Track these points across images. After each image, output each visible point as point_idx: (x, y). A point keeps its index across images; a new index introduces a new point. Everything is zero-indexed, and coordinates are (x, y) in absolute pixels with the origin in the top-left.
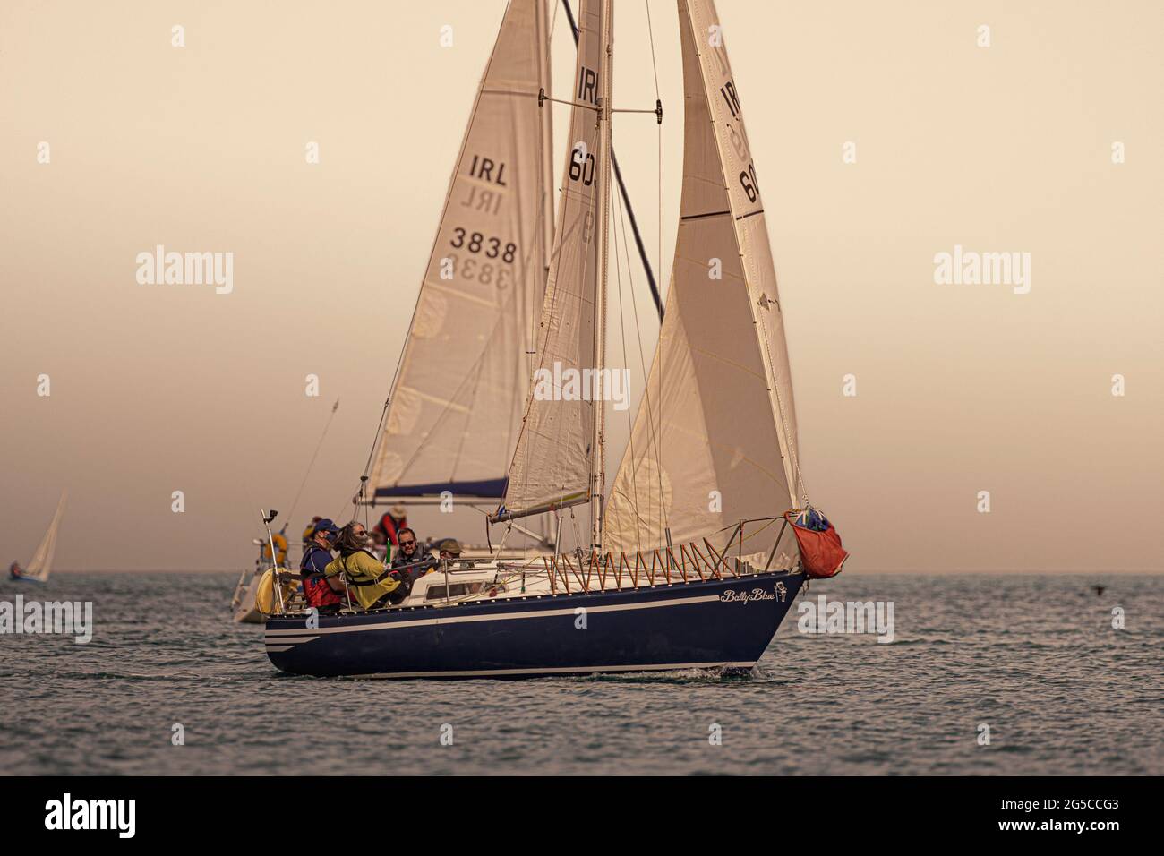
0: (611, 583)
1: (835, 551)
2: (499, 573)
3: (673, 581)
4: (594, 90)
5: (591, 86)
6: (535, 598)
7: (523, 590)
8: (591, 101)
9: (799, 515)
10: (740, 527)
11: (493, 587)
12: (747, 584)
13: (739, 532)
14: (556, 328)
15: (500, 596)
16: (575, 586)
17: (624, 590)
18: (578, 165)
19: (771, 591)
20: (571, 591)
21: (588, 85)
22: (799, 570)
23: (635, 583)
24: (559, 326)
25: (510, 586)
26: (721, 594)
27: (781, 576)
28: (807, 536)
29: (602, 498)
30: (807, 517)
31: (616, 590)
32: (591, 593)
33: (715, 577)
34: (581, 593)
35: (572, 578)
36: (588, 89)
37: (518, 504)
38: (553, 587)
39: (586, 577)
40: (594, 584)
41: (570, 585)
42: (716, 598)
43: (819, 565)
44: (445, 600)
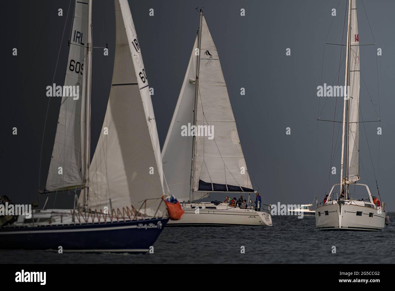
0: (96, 220)
1: (180, 211)
2: (52, 215)
3: (120, 220)
4: (80, 39)
5: (79, 38)
6: (67, 225)
7: (62, 222)
8: (79, 43)
9: (167, 198)
10: (145, 201)
11: (49, 220)
12: (147, 222)
13: (145, 203)
14: (65, 124)
15: (53, 223)
16: (83, 221)
17: (101, 223)
18: (73, 66)
19: (156, 224)
20: (81, 223)
21: (77, 37)
22: (166, 218)
23: (105, 220)
24: (66, 124)
25: (57, 220)
26: (137, 225)
27: (160, 219)
28: (171, 205)
29: (88, 188)
30: (170, 199)
31: (98, 223)
32: (89, 224)
33: (135, 219)
34: (85, 224)
35: (81, 217)
36: (78, 39)
37: (51, 188)
38: (73, 220)
39: (87, 217)
40: (90, 220)
41: (81, 220)
42: (135, 227)
43: (175, 216)
44: (32, 224)
